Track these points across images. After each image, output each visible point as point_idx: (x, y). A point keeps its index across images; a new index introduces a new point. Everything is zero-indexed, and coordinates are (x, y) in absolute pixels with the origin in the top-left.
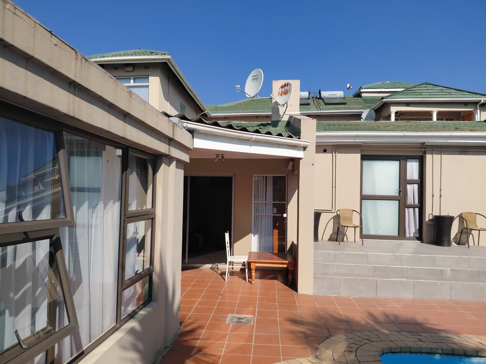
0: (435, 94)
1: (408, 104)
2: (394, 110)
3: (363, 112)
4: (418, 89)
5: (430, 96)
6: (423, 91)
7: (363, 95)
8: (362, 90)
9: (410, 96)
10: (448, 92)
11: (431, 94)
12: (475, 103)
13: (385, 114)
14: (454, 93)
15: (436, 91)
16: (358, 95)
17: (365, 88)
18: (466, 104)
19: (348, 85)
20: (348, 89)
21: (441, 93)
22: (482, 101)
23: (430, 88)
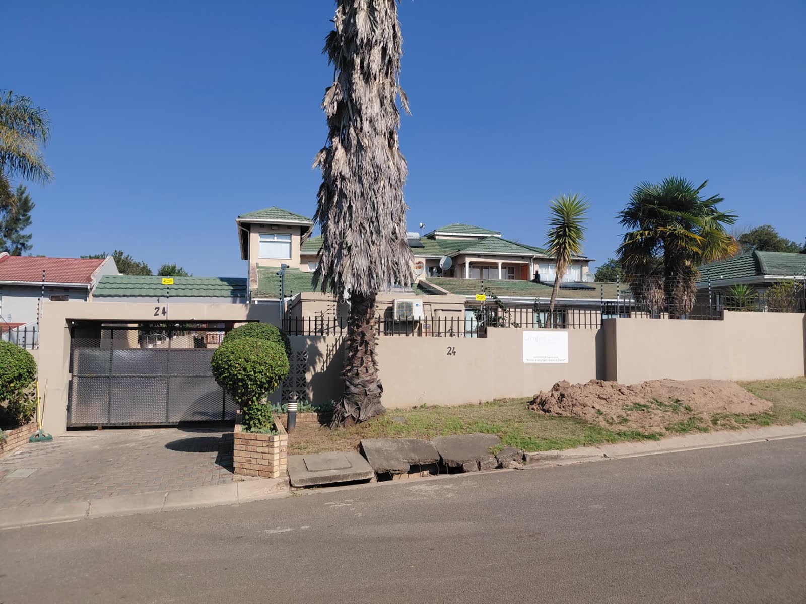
0: (500, 248)
1: (479, 256)
2: (468, 260)
3: (441, 258)
4: (487, 242)
5: (497, 250)
6: (491, 244)
7: (437, 237)
8: (436, 233)
9: (481, 249)
10: (510, 247)
11: (498, 247)
12: (530, 258)
13: (460, 262)
14: (515, 248)
15: (501, 245)
16: (432, 237)
17: (439, 231)
18: (523, 258)
19: (421, 225)
20: (421, 228)
21: (505, 248)
22: (535, 256)
23: (496, 242)
